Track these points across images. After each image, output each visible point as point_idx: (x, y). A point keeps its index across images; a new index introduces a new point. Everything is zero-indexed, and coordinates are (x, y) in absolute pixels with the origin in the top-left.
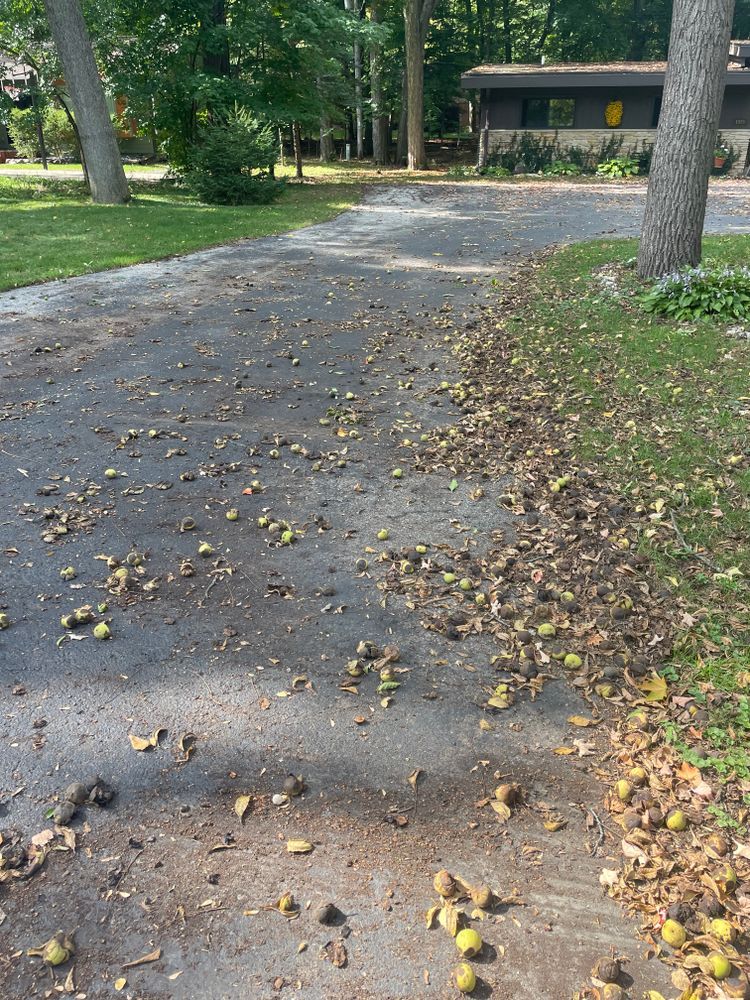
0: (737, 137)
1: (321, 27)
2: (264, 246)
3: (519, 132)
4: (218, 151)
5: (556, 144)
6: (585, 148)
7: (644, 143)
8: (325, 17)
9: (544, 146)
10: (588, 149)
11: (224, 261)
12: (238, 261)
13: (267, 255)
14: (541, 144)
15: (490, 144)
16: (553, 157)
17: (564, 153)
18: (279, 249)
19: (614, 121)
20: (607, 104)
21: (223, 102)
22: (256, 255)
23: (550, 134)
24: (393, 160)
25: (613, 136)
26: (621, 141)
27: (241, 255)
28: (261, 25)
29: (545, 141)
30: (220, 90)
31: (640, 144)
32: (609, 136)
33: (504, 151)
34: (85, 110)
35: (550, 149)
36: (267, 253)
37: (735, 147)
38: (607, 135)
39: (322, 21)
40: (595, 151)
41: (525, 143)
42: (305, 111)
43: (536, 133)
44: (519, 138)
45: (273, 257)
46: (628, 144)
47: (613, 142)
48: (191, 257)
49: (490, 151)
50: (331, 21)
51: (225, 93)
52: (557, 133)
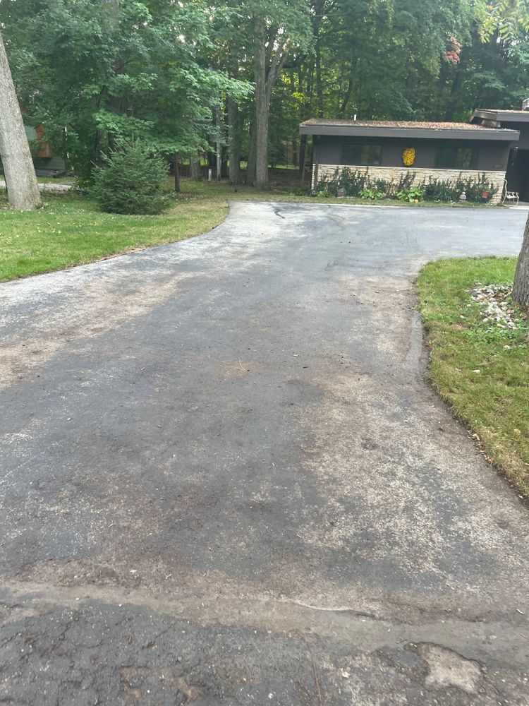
0: (496, 177)
1: (200, 81)
2: (159, 255)
3: (340, 166)
4: (117, 172)
5: (367, 176)
6: (388, 180)
7: (430, 178)
8: (203, 75)
9: (359, 177)
10: (390, 181)
11: (124, 272)
12: (137, 272)
13: (163, 266)
14: (356, 176)
15: (319, 174)
16: (365, 186)
17: (373, 183)
18: (172, 260)
19: (409, 162)
20: (404, 150)
21: (121, 134)
22: (153, 265)
23: (363, 169)
24: (244, 182)
25: (408, 173)
26: (414, 176)
27: (140, 266)
28: (153, 76)
29: (359, 174)
30: (119, 125)
31: (427, 179)
32: (405, 173)
33: (330, 180)
34: (5, 134)
35: (363, 180)
36: (163, 264)
37: (495, 184)
38: (404, 172)
39: (201, 78)
40: (395, 182)
41: (345, 174)
42: (186, 145)
43: (353, 168)
44: (340, 171)
45: (169, 268)
46: (419, 178)
47: (408, 177)
48: (91, 267)
49: (319, 179)
50: (207, 78)
51: (123, 127)
52: (367, 169)
